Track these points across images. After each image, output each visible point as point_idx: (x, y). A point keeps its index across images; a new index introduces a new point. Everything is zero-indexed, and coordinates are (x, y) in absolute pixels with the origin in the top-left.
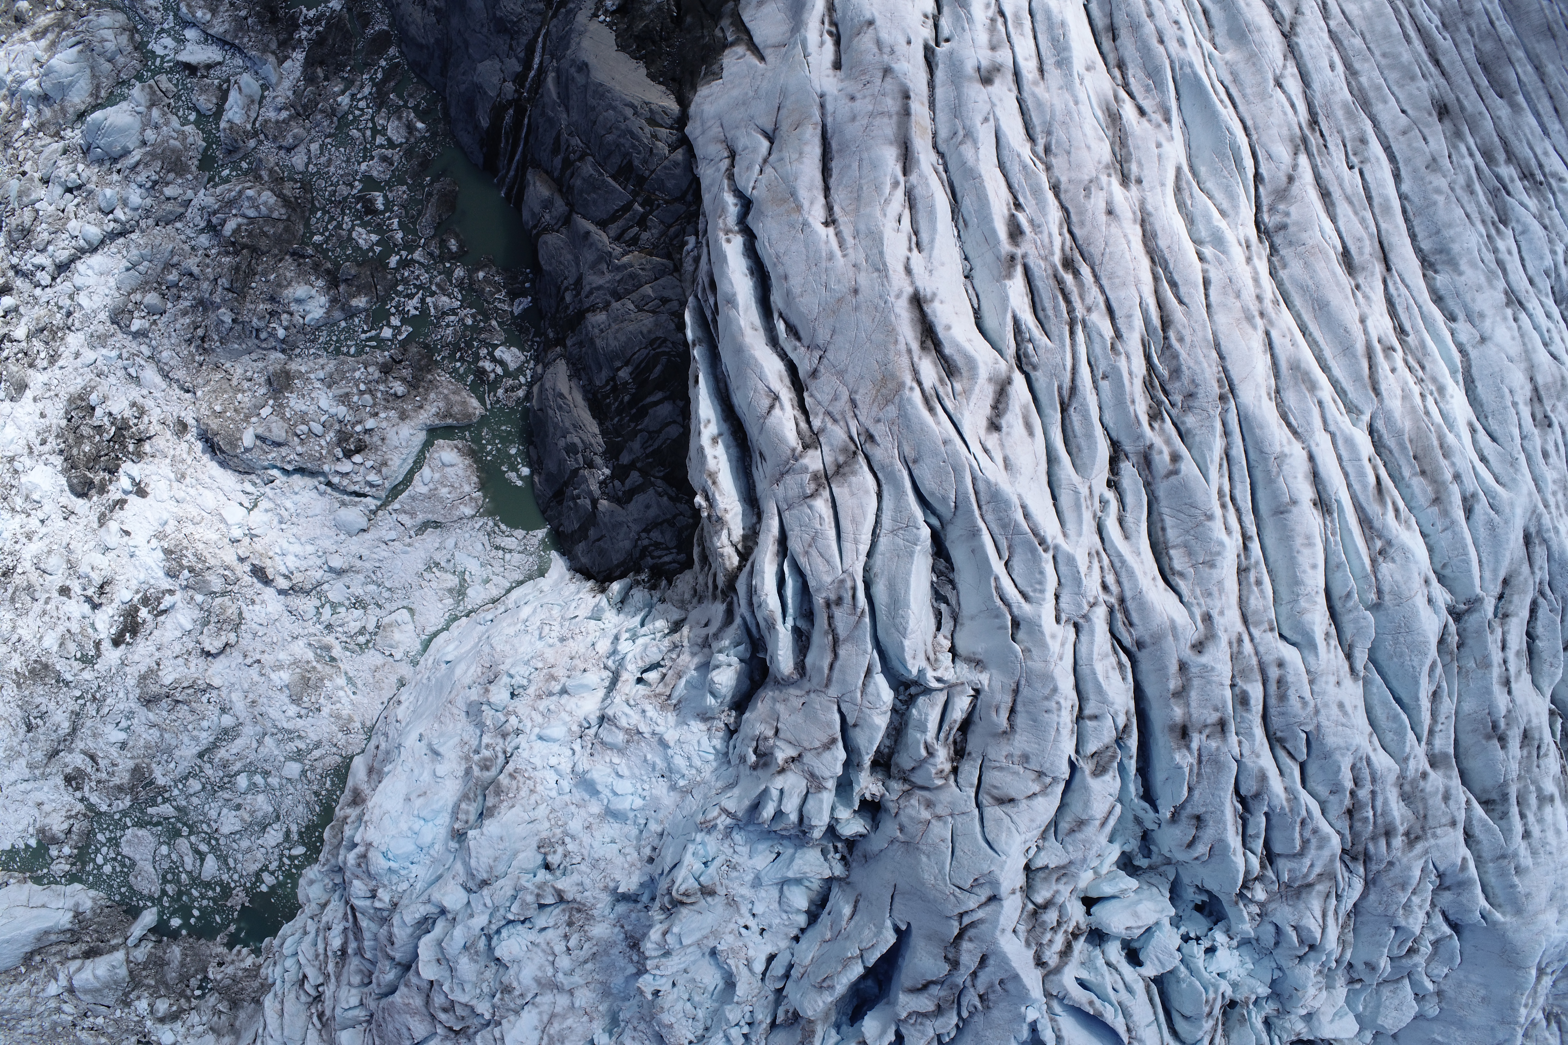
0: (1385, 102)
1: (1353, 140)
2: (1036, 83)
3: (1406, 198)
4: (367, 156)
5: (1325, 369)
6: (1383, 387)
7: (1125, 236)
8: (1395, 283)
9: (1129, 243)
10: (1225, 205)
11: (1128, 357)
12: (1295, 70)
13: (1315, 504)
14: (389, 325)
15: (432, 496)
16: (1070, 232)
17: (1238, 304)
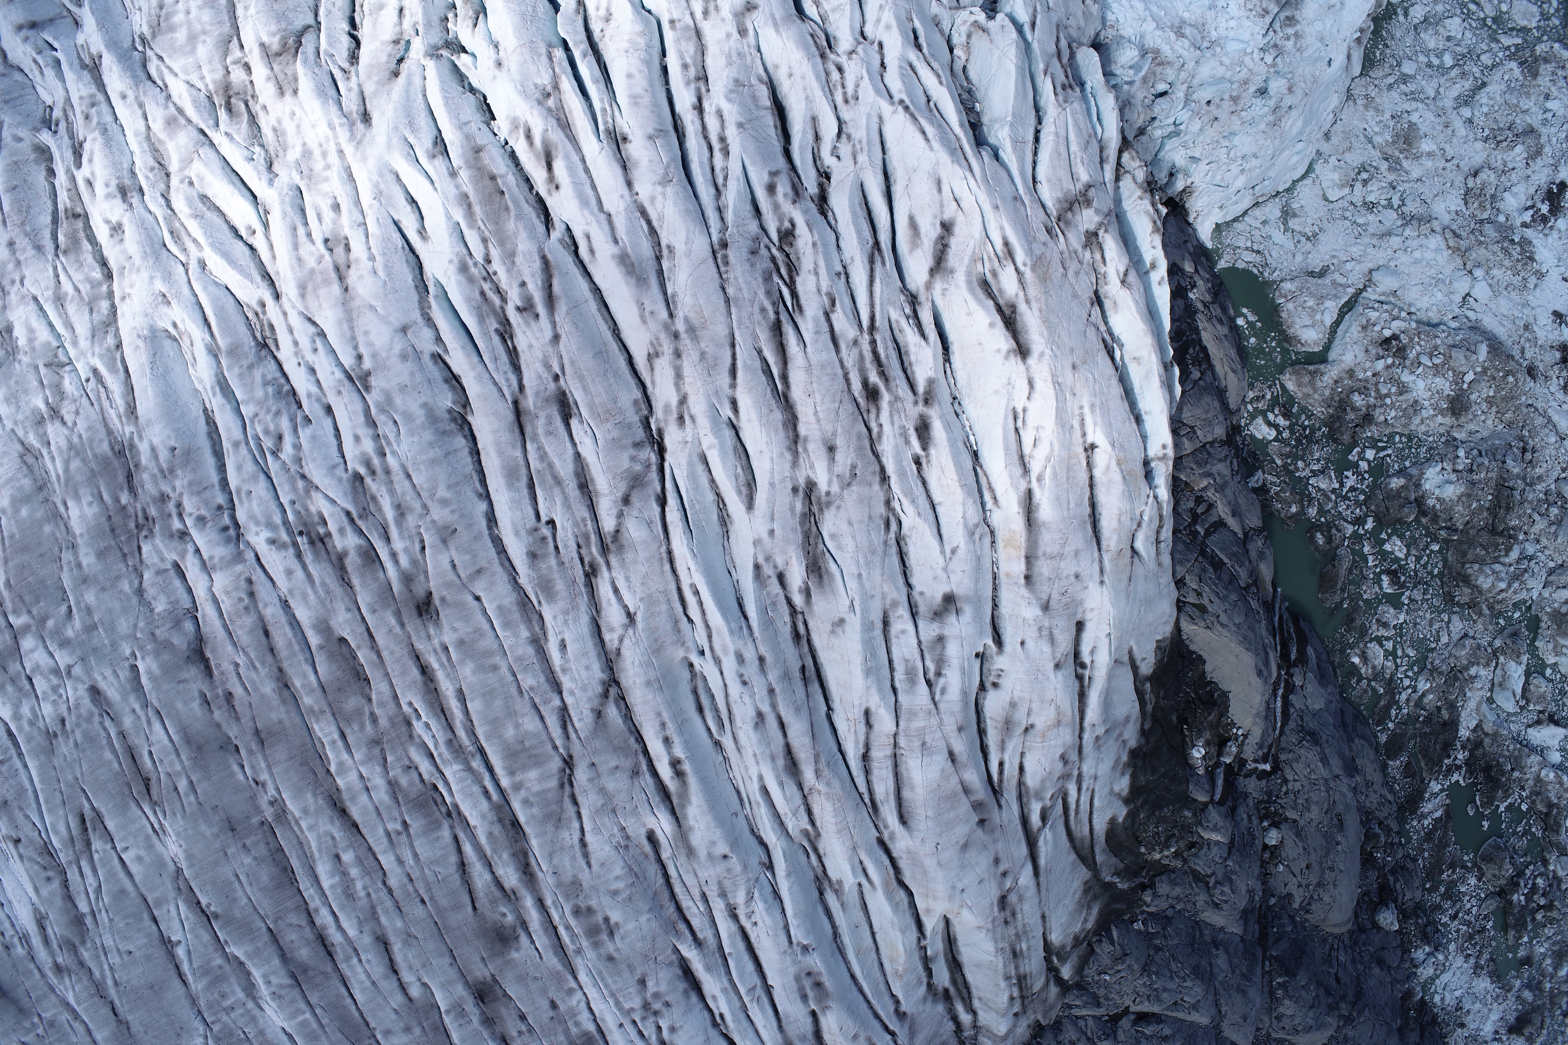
0: (500, 608)
1: (545, 555)
2: (895, 604)
3: (480, 495)
4: (1399, 628)
5: (597, 290)
6: (538, 264)
7: (818, 420)
8: (510, 386)
9: (816, 413)
10: (700, 468)
11: (819, 291)
12: (607, 637)
13: (625, 139)
14: (1369, 462)
15: (1321, 299)
16: (869, 430)
17: (703, 345)
